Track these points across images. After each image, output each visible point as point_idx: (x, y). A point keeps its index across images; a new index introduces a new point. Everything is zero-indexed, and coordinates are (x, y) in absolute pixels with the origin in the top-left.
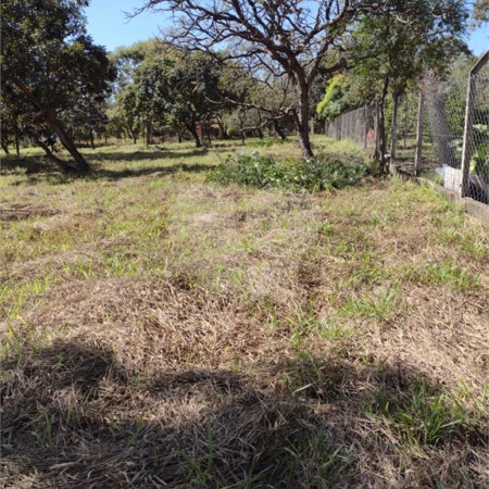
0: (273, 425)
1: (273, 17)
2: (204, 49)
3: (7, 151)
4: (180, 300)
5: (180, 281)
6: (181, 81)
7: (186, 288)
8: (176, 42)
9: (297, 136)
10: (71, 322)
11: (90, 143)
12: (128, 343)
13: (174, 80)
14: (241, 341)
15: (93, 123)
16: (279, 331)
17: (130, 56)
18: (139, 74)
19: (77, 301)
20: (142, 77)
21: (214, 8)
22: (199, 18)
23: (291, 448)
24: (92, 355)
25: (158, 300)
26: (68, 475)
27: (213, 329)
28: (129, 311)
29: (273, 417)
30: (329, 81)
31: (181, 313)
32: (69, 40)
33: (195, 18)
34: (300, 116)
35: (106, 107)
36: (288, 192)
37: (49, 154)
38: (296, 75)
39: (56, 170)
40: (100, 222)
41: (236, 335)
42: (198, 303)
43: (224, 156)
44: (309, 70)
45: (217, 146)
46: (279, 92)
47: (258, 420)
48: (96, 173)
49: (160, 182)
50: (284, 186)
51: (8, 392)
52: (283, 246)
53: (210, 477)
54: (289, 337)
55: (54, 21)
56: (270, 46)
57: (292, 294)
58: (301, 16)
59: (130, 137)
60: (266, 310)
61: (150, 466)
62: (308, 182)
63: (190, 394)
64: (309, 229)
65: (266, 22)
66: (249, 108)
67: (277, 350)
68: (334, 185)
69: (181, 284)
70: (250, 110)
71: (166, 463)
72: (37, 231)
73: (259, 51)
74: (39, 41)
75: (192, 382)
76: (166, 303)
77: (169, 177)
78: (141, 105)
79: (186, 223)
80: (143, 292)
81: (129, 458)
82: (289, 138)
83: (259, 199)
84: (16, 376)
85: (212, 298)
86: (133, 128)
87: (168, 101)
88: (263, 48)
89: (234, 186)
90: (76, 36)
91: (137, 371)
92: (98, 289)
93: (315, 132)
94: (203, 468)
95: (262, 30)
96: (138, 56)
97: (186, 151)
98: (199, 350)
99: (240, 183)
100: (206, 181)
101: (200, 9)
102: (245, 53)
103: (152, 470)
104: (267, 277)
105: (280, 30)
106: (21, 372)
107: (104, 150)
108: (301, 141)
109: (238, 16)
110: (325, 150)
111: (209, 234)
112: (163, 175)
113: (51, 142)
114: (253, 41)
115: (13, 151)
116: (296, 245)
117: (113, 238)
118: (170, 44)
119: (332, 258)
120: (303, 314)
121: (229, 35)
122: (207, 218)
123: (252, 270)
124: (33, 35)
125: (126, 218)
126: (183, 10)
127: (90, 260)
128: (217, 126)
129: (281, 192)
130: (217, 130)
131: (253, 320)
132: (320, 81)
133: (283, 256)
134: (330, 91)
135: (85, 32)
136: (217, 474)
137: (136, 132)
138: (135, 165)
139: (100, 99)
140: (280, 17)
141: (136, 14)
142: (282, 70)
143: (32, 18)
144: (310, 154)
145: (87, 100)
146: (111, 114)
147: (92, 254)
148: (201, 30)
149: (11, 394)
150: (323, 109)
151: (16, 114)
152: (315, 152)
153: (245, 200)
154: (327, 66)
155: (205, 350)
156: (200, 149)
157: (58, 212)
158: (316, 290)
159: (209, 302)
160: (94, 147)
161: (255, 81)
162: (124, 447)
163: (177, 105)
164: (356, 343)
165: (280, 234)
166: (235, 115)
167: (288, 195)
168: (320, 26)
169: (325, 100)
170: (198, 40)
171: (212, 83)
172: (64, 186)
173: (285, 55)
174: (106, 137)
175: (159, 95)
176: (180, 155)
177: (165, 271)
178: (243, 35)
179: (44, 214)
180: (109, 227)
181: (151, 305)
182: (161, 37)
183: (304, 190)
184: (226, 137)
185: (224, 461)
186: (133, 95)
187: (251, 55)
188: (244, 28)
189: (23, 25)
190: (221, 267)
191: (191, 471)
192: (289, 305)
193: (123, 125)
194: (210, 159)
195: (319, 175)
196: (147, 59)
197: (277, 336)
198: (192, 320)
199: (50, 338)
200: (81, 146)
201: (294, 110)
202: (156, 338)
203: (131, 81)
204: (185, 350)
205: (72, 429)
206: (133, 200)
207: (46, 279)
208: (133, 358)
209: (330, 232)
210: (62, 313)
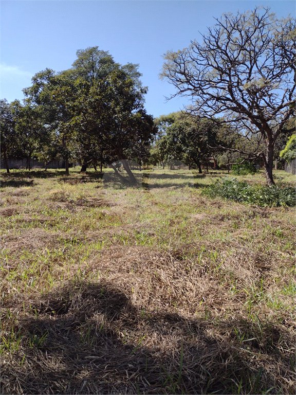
0: (225, 361)
1: (253, 99)
2: (209, 117)
3: (96, 170)
4: (176, 266)
5: (177, 254)
6: (194, 135)
7: (180, 259)
8: (193, 113)
9: (264, 170)
10: (112, 269)
11: (139, 167)
12: (141, 288)
13: (190, 134)
14: (211, 300)
15: (142, 156)
16: (237, 297)
17: (167, 120)
18: (170, 130)
19: (117, 258)
20: (172, 132)
21: (218, 94)
22: (207, 100)
23: (236, 381)
24: (120, 292)
25: (162, 264)
26: (95, 364)
27: (194, 289)
28: (145, 268)
29: (225, 356)
30: (289, 138)
31: (175, 274)
32: (134, 111)
33: (205, 100)
34: (267, 158)
35: (150, 148)
36: (254, 205)
37: (116, 173)
38: (266, 133)
39: (119, 181)
40: (137, 213)
41: (208, 295)
42: (186, 270)
43: (215, 179)
44: (275, 131)
45: (211, 173)
46: (255, 142)
47: (215, 356)
48: (139, 184)
49: (174, 192)
50: (252, 201)
51: (71, 305)
52: (247, 240)
53: (179, 388)
54: (244, 303)
55: (128, 101)
56: (250, 115)
57: (249, 273)
58: (272, 98)
59: (161, 166)
60: (230, 281)
61: (142, 370)
62: (269, 200)
63: (174, 328)
64: (266, 231)
65: (249, 102)
66: (234, 152)
67: (235, 310)
68: (287, 203)
69: (177, 256)
70: (235, 153)
71: (152, 370)
72: (103, 214)
73: (243, 118)
74: (119, 112)
75: (176, 321)
76: (167, 266)
77: (179, 190)
78: (169, 148)
79: (186, 219)
80: (154, 258)
81: (131, 362)
82: (260, 171)
83: (235, 208)
84: (77, 297)
85: (195, 268)
86: (164, 161)
87: (184, 146)
88: (246, 117)
89: (218, 199)
90: (138, 110)
91: (144, 307)
92: (129, 252)
93: (278, 168)
94: (175, 380)
95: (246, 106)
96: (171, 121)
97: (192, 175)
98: (183, 300)
99: (223, 197)
100: (202, 195)
101: (209, 94)
102: (235, 119)
103: (143, 373)
104: (233, 260)
105: (258, 107)
106: (81, 295)
107: (146, 172)
108: (267, 174)
109: (231, 98)
110: (283, 180)
111: (199, 227)
112: (177, 188)
113: (118, 166)
114: (240, 113)
115: (99, 170)
116: (256, 241)
117: (142, 223)
118: (189, 114)
119: (280, 252)
120: (256, 288)
121: (225, 109)
122: (199, 216)
123: (224, 254)
124: (116, 109)
125: (151, 212)
126: (199, 95)
127: (128, 234)
128: (213, 161)
129: (250, 205)
130: (213, 163)
131: (221, 287)
132: (284, 137)
133: (246, 247)
134: (289, 144)
135: (143, 107)
136: (183, 386)
137: (165, 163)
138: (161, 181)
139: (147, 144)
140: (258, 99)
141: (172, 98)
142: (258, 129)
143: (116, 100)
144: (272, 182)
145: (140, 144)
146: (152, 152)
147: (129, 230)
148: (209, 106)
149: (73, 308)
150: (284, 154)
151: (102, 150)
152: (276, 181)
153: (225, 208)
154: (288, 128)
155: (187, 301)
156: (201, 174)
157: (116, 205)
158: (267, 273)
159: (193, 270)
160: (141, 170)
161: (239, 136)
162: (129, 354)
163: (190, 148)
164: (292, 315)
165: (245, 232)
166: (225, 155)
167: (254, 207)
168: (284, 104)
169: (286, 149)
170: (205, 112)
171: (212, 136)
172: (121, 191)
173: (259, 121)
174: (148, 164)
175: (180, 142)
176: (189, 177)
177: (169, 246)
178: (234, 109)
179: (108, 205)
180: (141, 216)
181: (158, 267)
182: (184, 110)
183: (265, 205)
184: (218, 168)
185: (189, 379)
186: (165, 142)
187: (238, 121)
188: (235, 105)
189: (112, 104)
190: (204, 249)
191: (167, 380)
192: (246, 280)
193: (158, 158)
194: (205, 181)
195: (277, 196)
196: (176, 122)
197: (236, 301)
198: (181, 280)
199: (99, 277)
200: (134, 169)
201: (263, 154)
202: (158, 288)
203: (166, 134)
204: (175, 298)
205: (101, 335)
206: (157, 201)
207: (103, 242)
208: (143, 298)
209: (281, 235)
210: (108, 264)
